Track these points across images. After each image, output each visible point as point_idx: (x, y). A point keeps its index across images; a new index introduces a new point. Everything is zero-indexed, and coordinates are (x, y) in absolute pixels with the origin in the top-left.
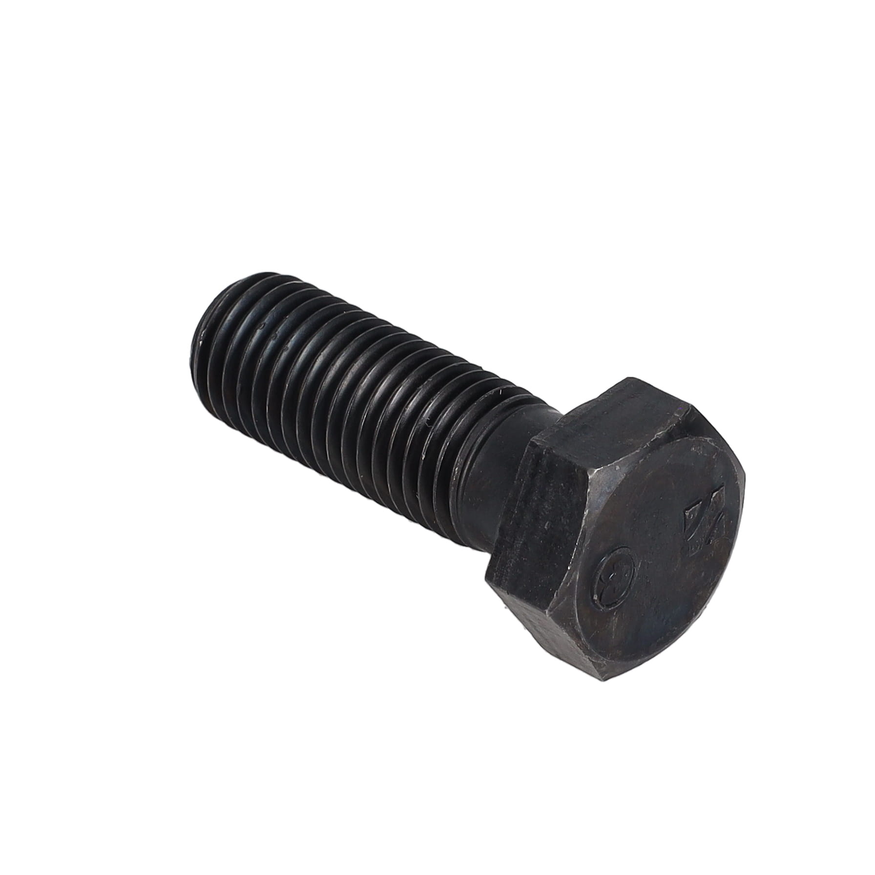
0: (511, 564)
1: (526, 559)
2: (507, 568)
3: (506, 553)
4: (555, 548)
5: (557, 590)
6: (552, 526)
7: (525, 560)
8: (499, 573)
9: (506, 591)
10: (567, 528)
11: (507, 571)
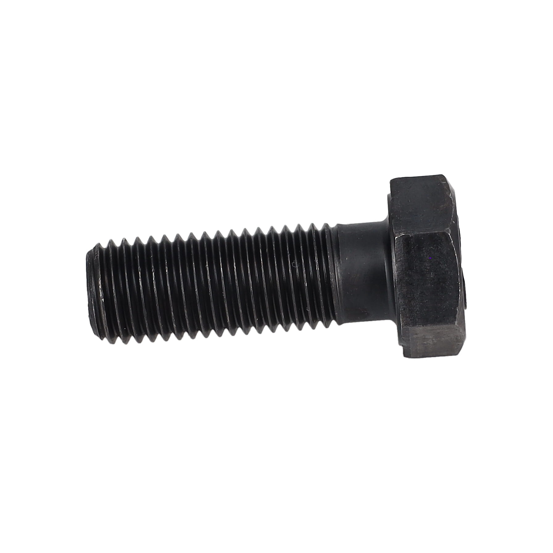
0: (418, 309)
1: (427, 300)
2: (416, 312)
3: (411, 304)
4: (444, 285)
5: (458, 306)
6: (436, 273)
7: (426, 302)
8: (411, 318)
9: (421, 325)
10: (447, 269)
11: (417, 314)
